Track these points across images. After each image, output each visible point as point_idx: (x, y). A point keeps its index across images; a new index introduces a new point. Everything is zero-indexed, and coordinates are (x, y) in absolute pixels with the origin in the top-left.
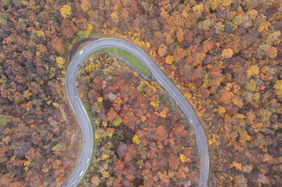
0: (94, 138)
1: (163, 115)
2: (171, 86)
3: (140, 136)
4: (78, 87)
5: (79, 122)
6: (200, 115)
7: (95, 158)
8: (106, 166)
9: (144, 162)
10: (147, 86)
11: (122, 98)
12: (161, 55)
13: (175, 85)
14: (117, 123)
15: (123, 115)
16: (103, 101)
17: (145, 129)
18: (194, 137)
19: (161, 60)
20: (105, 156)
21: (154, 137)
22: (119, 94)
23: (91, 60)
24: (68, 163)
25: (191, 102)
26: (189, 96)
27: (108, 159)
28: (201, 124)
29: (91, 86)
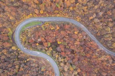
0: (48, 55)
1: (58, 28)
2: (51, 18)
3: (59, 41)
4: (27, 48)
5: (39, 56)
6: (67, 17)
7: (55, 60)
8: (60, 58)
9: (68, 45)
10: (45, 26)
11: (43, 37)
12: (38, 13)
13: (52, 17)
14: (49, 45)
15: (48, 41)
16: (39, 44)
17: (58, 37)
18: (73, 24)
19: (39, 14)
20: (57, 56)
21: (63, 36)
22: (40, 37)
23: (21, 37)
24: (50, 69)
25: (61, 16)
26: (58, 15)
27: (58, 56)
28: (70, 19)
29: (31, 44)
